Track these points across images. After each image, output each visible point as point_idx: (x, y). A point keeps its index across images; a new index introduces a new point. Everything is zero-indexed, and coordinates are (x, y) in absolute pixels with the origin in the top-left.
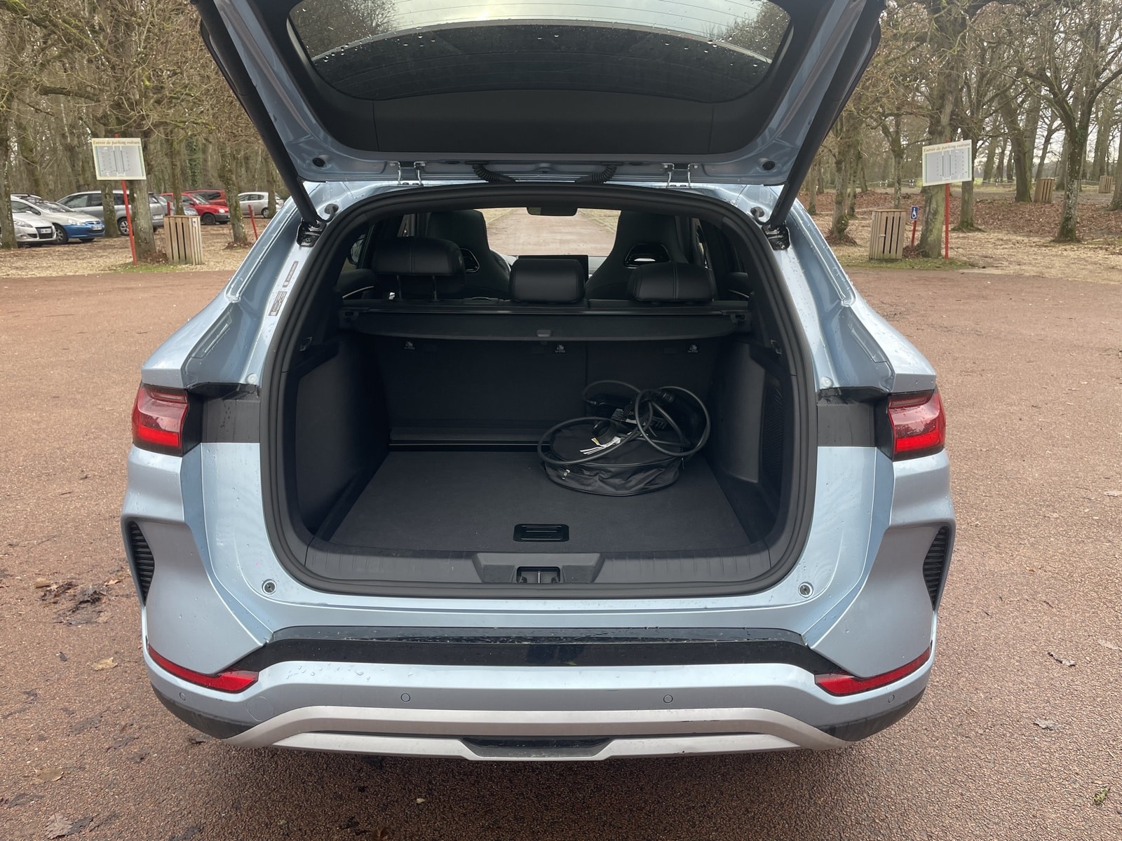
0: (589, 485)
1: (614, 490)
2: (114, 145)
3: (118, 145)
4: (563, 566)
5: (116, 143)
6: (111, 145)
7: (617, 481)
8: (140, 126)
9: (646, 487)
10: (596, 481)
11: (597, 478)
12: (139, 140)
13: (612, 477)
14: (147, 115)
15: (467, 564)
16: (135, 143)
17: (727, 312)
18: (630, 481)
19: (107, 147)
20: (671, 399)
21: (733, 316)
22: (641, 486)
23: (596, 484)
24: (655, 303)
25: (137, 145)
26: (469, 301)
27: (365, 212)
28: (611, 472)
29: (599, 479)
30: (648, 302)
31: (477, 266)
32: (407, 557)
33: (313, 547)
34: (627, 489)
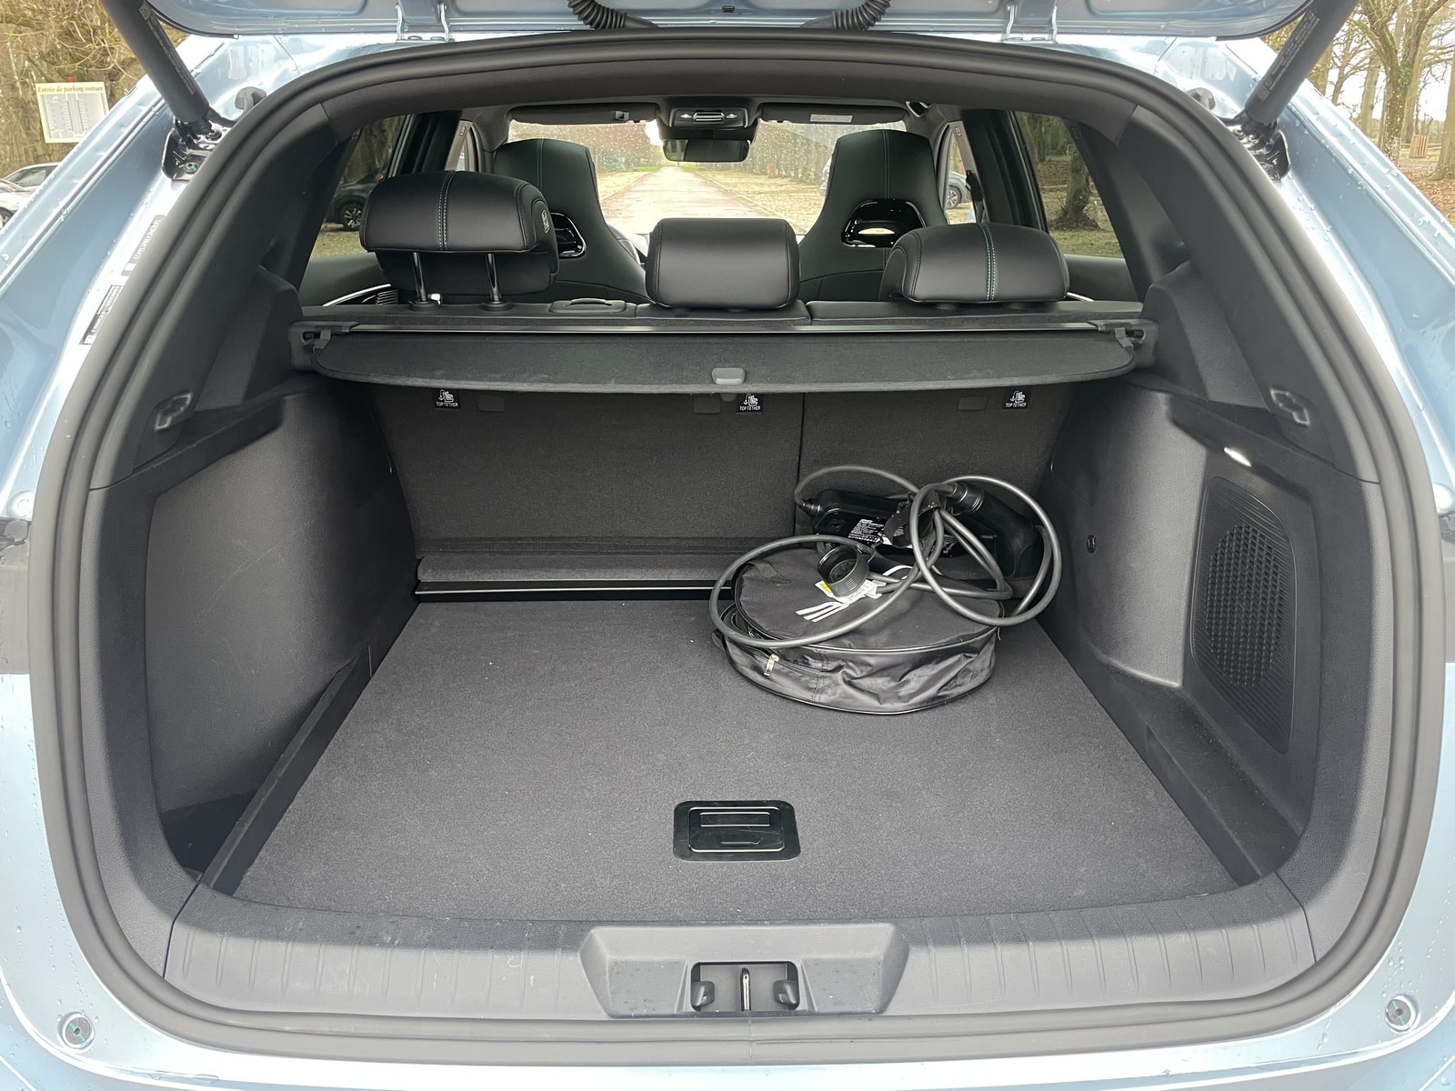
0: (822, 691)
1: (875, 703)
2: (67, 92)
3: (72, 92)
4: (805, 962)
5: (70, 90)
6: (62, 92)
7: (880, 683)
8: (102, 63)
9: (940, 694)
10: (837, 684)
11: (839, 676)
12: (101, 84)
13: (870, 675)
14: (112, 48)
15: (566, 965)
16: (97, 89)
17: (1106, 325)
18: (908, 681)
19: (58, 95)
20: (977, 503)
21: (1120, 332)
22: (931, 692)
23: (834, 690)
24: (943, 308)
25: (100, 92)
26: (563, 307)
27: (320, 100)
28: (870, 665)
29: (844, 680)
30: (930, 306)
31: (582, 245)
32: (418, 946)
33: (187, 922)
34: (900, 699)
